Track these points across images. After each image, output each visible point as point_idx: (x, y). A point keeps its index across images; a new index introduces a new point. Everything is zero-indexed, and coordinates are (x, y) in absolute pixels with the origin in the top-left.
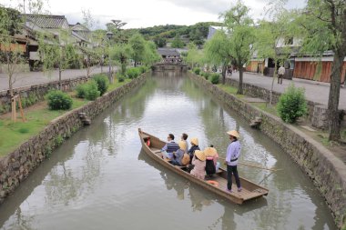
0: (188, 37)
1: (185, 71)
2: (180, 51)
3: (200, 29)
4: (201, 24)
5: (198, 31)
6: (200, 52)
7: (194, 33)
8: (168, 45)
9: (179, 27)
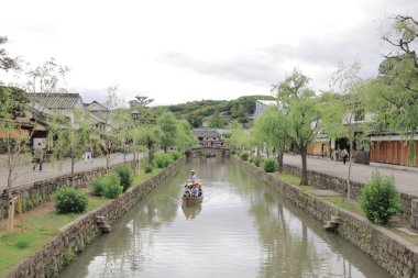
0: (230, 114)
1: (229, 157)
2: (220, 131)
3: (244, 104)
4: (245, 98)
5: (241, 106)
6: (247, 132)
7: (237, 108)
8: (205, 124)
9: (218, 102)
